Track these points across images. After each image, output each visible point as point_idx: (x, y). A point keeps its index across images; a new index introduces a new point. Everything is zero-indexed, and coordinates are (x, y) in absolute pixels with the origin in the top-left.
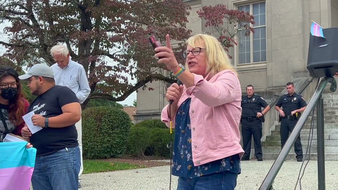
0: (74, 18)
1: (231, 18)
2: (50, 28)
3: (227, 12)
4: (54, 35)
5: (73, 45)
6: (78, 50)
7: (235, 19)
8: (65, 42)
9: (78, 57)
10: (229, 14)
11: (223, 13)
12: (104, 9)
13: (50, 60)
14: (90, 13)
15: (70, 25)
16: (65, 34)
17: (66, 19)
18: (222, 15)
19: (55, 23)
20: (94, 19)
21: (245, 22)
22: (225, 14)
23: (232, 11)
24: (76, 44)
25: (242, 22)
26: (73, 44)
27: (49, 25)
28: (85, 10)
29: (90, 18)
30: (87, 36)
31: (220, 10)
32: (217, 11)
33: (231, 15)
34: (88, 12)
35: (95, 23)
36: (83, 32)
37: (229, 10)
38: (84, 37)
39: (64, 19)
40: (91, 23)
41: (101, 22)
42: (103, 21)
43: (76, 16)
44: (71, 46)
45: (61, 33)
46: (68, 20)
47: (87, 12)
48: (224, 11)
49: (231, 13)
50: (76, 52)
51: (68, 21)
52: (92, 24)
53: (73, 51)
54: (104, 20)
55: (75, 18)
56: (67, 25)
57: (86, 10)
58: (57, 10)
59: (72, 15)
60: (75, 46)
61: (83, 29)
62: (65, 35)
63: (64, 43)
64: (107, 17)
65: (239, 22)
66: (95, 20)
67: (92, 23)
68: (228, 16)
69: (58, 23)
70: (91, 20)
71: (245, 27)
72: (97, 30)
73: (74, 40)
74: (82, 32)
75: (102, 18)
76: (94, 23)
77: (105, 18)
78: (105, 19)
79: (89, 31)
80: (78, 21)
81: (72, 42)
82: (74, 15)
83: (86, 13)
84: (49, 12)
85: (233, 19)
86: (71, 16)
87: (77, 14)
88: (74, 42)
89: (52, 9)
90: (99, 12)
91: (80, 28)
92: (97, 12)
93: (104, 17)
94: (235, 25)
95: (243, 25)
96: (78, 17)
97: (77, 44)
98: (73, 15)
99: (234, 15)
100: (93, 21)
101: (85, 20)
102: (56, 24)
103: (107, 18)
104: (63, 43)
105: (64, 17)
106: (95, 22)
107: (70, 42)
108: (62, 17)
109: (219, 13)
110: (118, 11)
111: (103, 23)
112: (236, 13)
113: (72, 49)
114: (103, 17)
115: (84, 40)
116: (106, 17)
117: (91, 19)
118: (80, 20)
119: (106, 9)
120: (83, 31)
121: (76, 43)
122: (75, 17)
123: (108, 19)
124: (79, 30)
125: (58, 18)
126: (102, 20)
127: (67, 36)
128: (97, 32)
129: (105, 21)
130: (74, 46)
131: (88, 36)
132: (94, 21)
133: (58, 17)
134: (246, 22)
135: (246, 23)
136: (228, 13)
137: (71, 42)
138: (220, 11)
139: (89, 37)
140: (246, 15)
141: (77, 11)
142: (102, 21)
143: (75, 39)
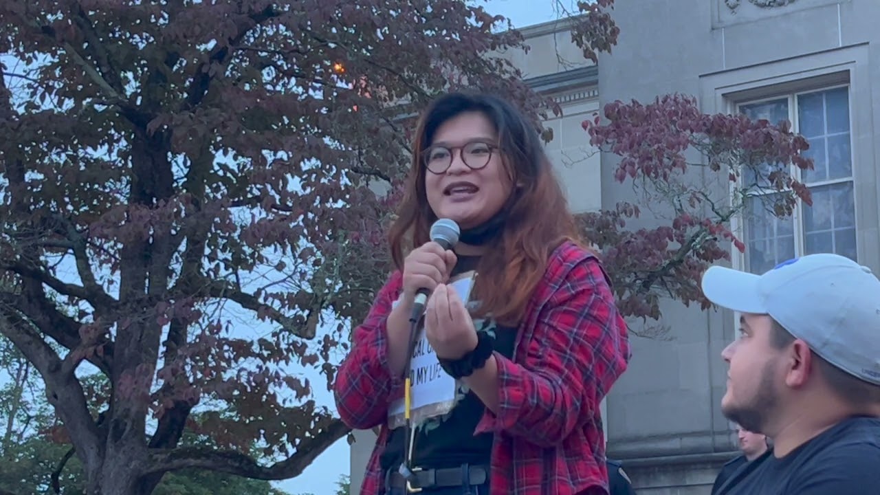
0: (106, 158)
1: (715, 150)
2: (12, 195)
3: (701, 122)
4: (26, 223)
5: (101, 263)
6: (119, 282)
7: (732, 152)
8: (71, 251)
9: (117, 308)
10: (708, 132)
11: (685, 127)
12: (222, 119)
13: (8, 319)
14: (166, 134)
15: (92, 185)
16: (70, 219)
17: (74, 159)
18: (681, 134)
19: (29, 176)
20: (183, 159)
21: (774, 163)
22: (694, 134)
23: (721, 118)
24: (113, 260)
25: (762, 161)
26: (103, 257)
27: (7, 185)
28: (149, 126)
29: (167, 157)
30: (153, 223)
31: (675, 118)
32: (663, 118)
33: (719, 133)
34: (158, 132)
35: (186, 176)
36: (139, 207)
37: (708, 116)
38: (143, 226)
39: (66, 162)
40: (172, 175)
41: (212, 171)
42: (217, 168)
43: (116, 151)
44: (93, 268)
45: (54, 216)
46: (82, 164)
47: (155, 133)
48: (690, 122)
49: (716, 127)
50: (108, 288)
51: (83, 168)
52: (175, 178)
53: (100, 283)
54: (223, 163)
55: (110, 156)
56: (78, 182)
57: (152, 126)
58: (38, 126)
59: (99, 146)
60: (110, 265)
61: (141, 195)
62: (69, 223)
63: (67, 256)
64: (234, 152)
65: (750, 161)
66: (189, 163)
67: (175, 174)
68: (707, 141)
69: (41, 176)
70: (170, 163)
71: (772, 182)
72: (195, 201)
73: (105, 242)
74: (134, 208)
75: (213, 157)
76: (183, 175)
77: (225, 153)
78: (224, 159)
79: (162, 202)
80: (120, 168)
81: (99, 250)
82: (106, 147)
83: (152, 133)
84: (8, 136)
85: (725, 153)
86: (95, 149)
87: (118, 141)
88: (106, 251)
89: (20, 125)
90: (201, 131)
91: (127, 194)
92: (193, 132)
93: (221, 151)
94: (732, 172)
95: (766, 173)
96: (120, 153)
97: (116, 259)
98: (102, 145)
99: (729, 134)
100: (179, 167)
101: (150, 164)
102: (32, 180)
103: (231, 153)
104: (63, 256)
105: (67, 155)
106: (186, 171)
107: (89, 252)
108: (58, 154)
109: (668, 127)
110: (275, 127)
111: (216, 172)
112: (737, 126)
113: (97, 277)
114: (217, 150)
115: (141, 238)
116: (229, 149)
117: (169, 160)
118: (130, 165)
119: (230, 119)
120: (139, 204)
121: (115, 253)
122: (110, 151)
123: (235, 158)
124: (126, 203)
125: (42, 159)
126: (214, 163)
127: (78, 227)
128: (192, 207)
129: (224, 167)
130: (104, 265)
131: (156, 223)
132: (182, 166)
133: (45, 154)
134: (777, 163)
135: (777, 166)
136: (704, 128)
137: (95, 253)
138: (674, 122)
139: (161, 229)
140: (776, 132)
141: (116, 131)
142: (213, 169)
143: (108, 240)
